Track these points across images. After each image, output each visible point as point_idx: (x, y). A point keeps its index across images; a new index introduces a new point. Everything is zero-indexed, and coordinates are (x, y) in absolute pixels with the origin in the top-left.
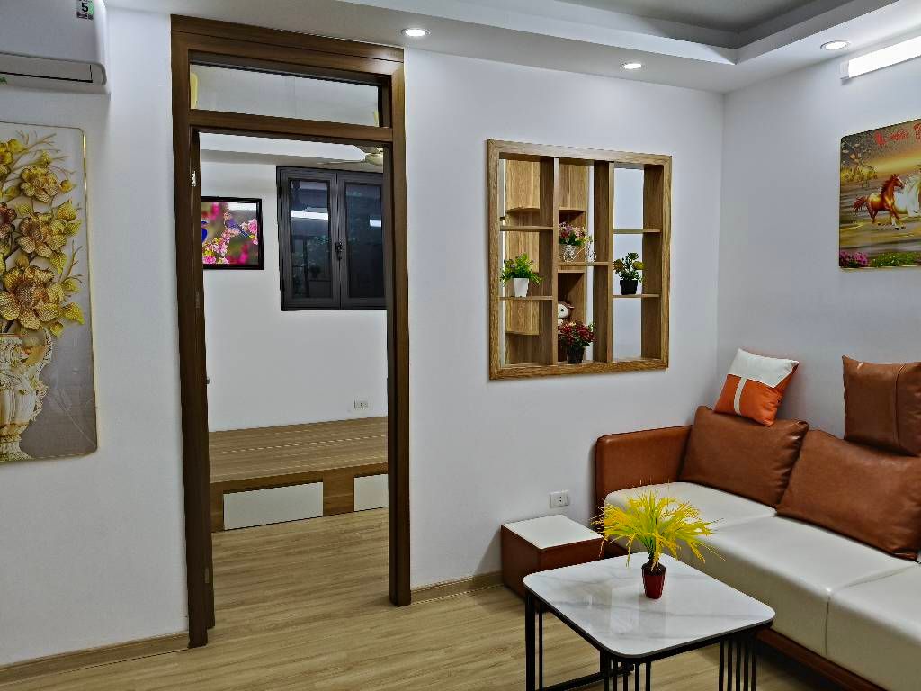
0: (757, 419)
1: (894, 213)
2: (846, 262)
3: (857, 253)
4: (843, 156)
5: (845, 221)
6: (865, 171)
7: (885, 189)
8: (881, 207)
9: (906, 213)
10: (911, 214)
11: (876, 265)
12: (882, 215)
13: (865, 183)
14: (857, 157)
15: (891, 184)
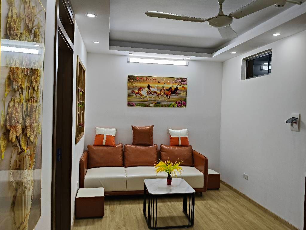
0: (111, 145)
1: (141, 95)
2: (129, 105)
3: (132, 103)
4: (129, 80)
5: (129, 95)
6: (134, 85)
7: (139, 90)
8: (138, 93)
9: (144, 95)
10: (145, 96)
11: (137, 106)
12: (138, 95)
13: (134, 88)
14: (132, 81)
15: (141, 89)
